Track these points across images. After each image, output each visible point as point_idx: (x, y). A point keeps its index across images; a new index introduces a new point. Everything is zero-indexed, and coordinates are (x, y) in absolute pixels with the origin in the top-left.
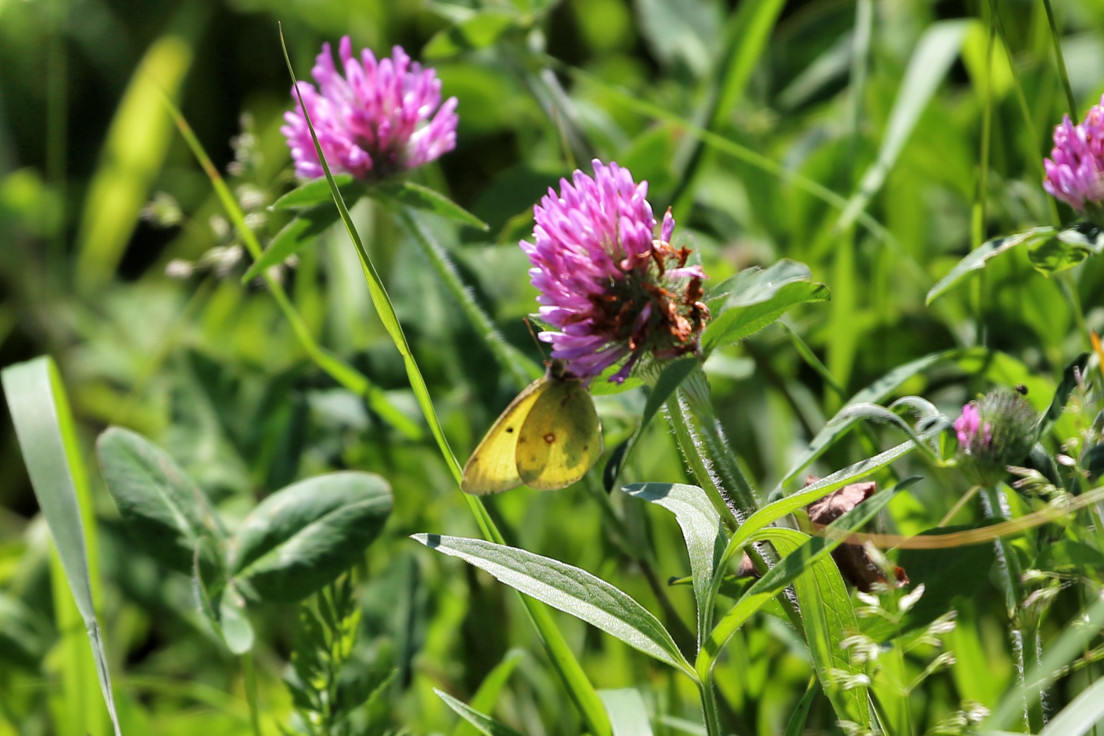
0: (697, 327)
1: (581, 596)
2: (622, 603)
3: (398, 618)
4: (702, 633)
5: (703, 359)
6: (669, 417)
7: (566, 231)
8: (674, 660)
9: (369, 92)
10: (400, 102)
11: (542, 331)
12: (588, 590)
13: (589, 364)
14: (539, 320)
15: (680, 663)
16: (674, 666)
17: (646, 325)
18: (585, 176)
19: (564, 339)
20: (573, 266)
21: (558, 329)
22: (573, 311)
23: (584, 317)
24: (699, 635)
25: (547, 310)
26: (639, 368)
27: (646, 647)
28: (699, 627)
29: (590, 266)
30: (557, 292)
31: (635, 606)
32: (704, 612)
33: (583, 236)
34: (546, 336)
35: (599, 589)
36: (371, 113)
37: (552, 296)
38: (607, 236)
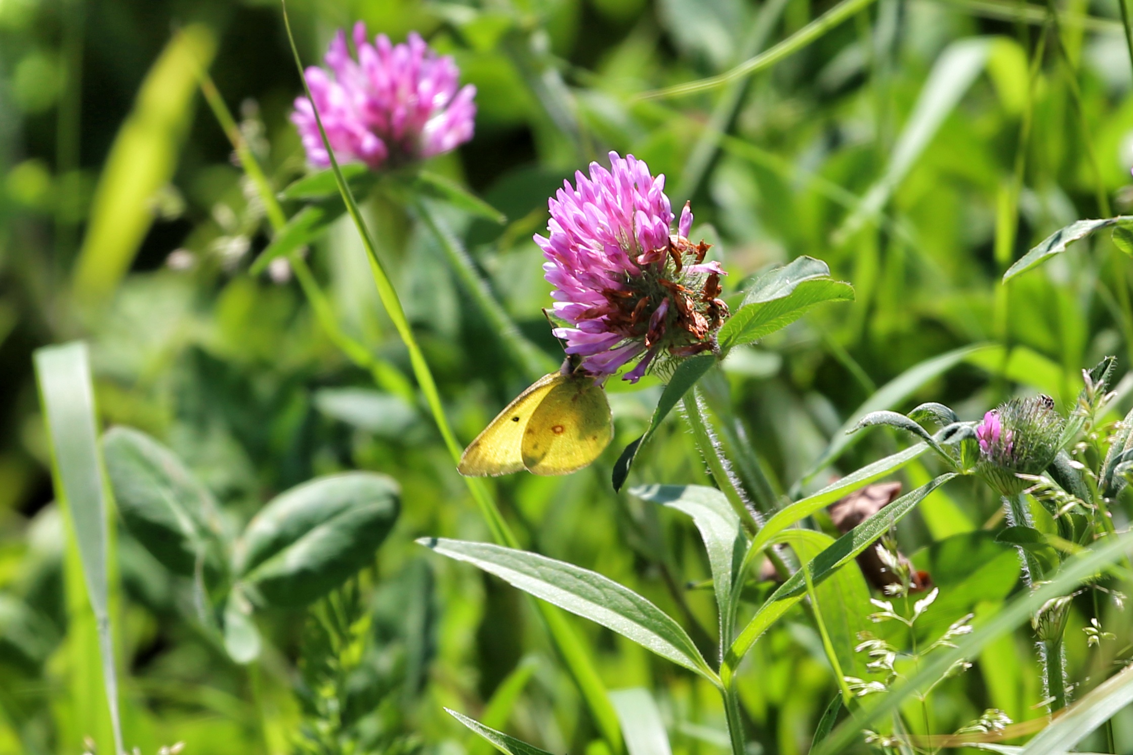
0: (714, 324)
1: (597, 600)
2: (641, 608)
3: (412, 623)
4: (724, 638)
5: (721, 357)
6: (687, 417)
7: (581, 225)
8: (696, 666)
9: (383, 79)
10: (415, 89)
11: (557, 327)
12: (605, 594)
13: (604, 361)
14: (554, 316)
15: (702, 669)
16: (696, 672)
17: (662, 322)
18: (600, 168)
19: (579, 335)
20: (589, 261)
21: (574, 325)
22: (588, 306)
23: (599, 314)
24: (721, 641)
25: (561, 305)
26: (656, 366)
27: (667, 653)
28: (721, 632)
29: (605, 260)
30: (572, 287)
31: (654, 611)
32: (726, 616)
33: (598, 230)
34: (560, 332)
35: (616, 594)
36: (386, 101)
37: (567, 291)
38: (623, 229)
